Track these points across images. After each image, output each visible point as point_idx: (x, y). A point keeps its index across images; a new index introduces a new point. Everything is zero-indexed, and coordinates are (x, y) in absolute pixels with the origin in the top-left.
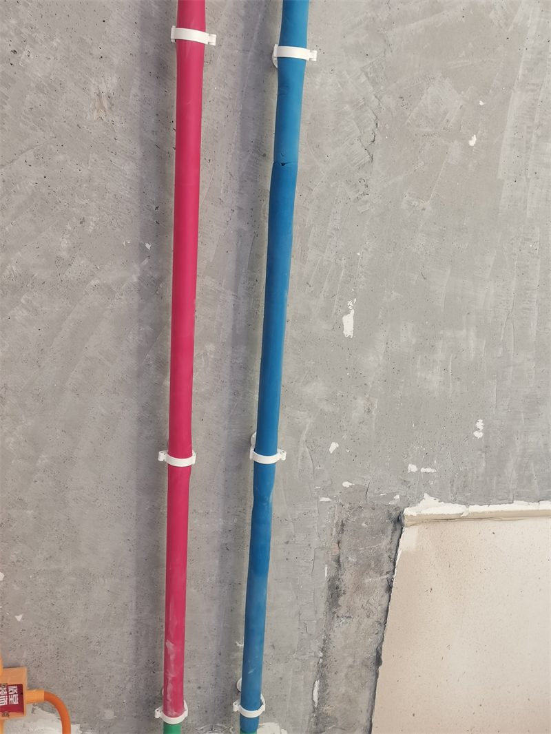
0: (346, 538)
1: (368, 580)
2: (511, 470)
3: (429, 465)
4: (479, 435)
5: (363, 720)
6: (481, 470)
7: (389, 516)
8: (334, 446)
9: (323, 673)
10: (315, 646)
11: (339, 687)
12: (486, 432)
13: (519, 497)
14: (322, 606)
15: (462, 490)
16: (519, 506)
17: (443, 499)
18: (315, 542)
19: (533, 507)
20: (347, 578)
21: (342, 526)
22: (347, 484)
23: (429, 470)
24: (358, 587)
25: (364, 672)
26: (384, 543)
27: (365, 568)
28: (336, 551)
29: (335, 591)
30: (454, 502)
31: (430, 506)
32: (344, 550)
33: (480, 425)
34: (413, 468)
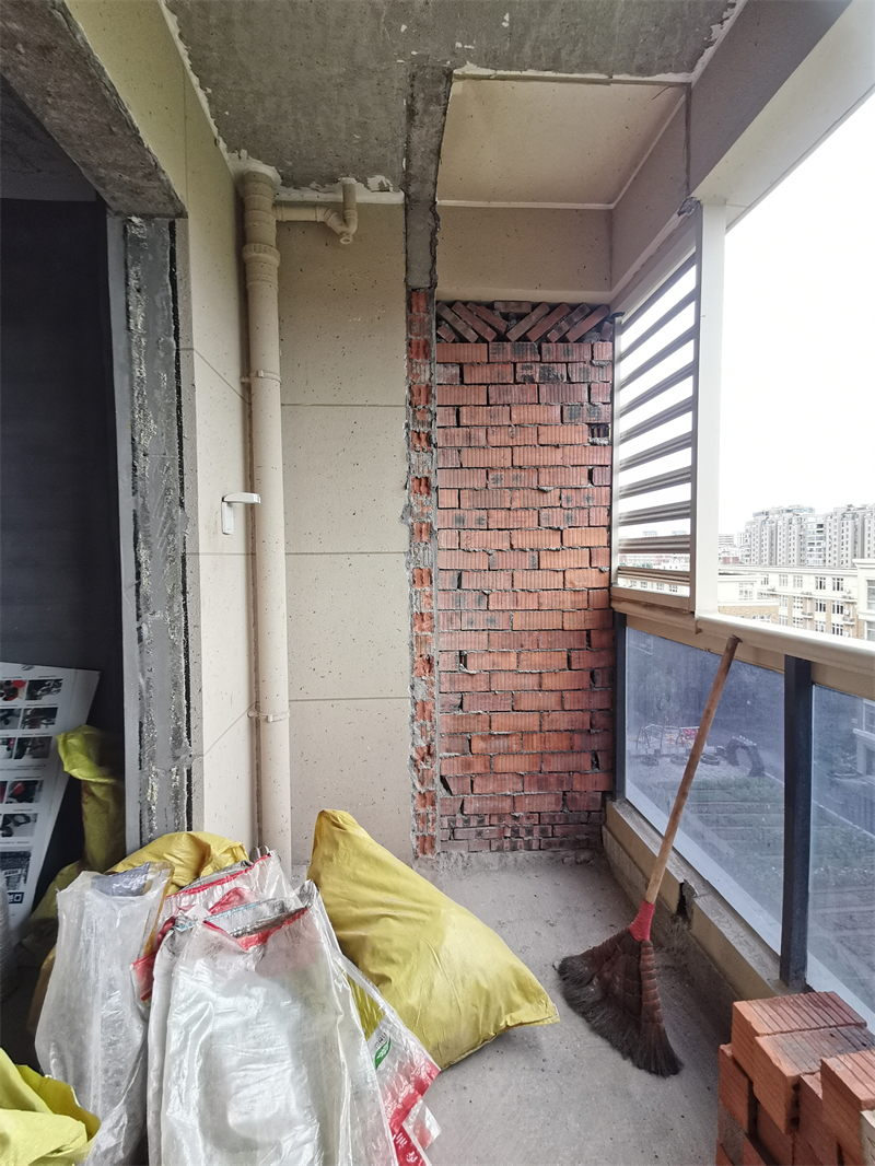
0: (416, 84)
1: (432, 108)
2: (527, 49)
3: (470, 43)
4: (505, 25)
5: (433, 179)
6: (506, 49)
7: (444, 73)
8: (404, 28)
9: (408, 154)
10: (402, 141)
11: (417, 161)
12: (511, 22)
13: (531, 67)
14: (404, 120)
15: (491, 60)
16: (530, 73)
17: (479, 65)
18: (396, 85)
19: (541, 74)
20: (419, 106)
21: (413, 77)
22: (414, 53)
23: (470, 47)
24: (426, 111)
25: (431, 156)
26: (442, 88)
27: (429, 101)
28: (410, 90)
29: (411, 112)
30: (487, 67)
31: (471, 69)
32: (416, 90)
33: (507, 17)
34: (459, 45)
